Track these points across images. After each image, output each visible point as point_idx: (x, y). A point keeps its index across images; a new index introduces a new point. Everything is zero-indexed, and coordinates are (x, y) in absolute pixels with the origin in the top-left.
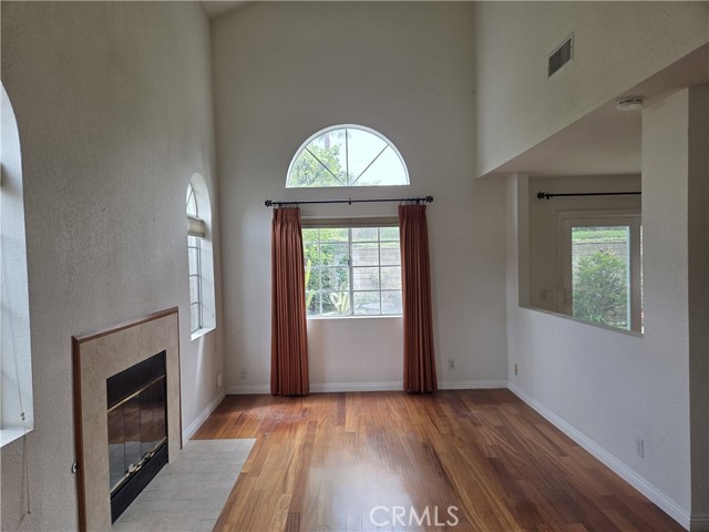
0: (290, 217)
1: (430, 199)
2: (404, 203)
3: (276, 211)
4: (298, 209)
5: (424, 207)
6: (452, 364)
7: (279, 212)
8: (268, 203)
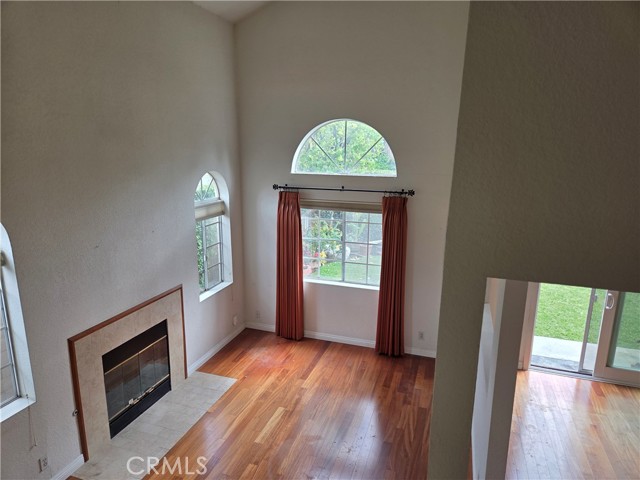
0: (292, 199)
1: (412, 193)
2: (387, 195)
3: (281, 193)
4: (298, 193)
5: (405, 200)
6: (421, 336)
7: (284, 194)
8: (275, 187)
